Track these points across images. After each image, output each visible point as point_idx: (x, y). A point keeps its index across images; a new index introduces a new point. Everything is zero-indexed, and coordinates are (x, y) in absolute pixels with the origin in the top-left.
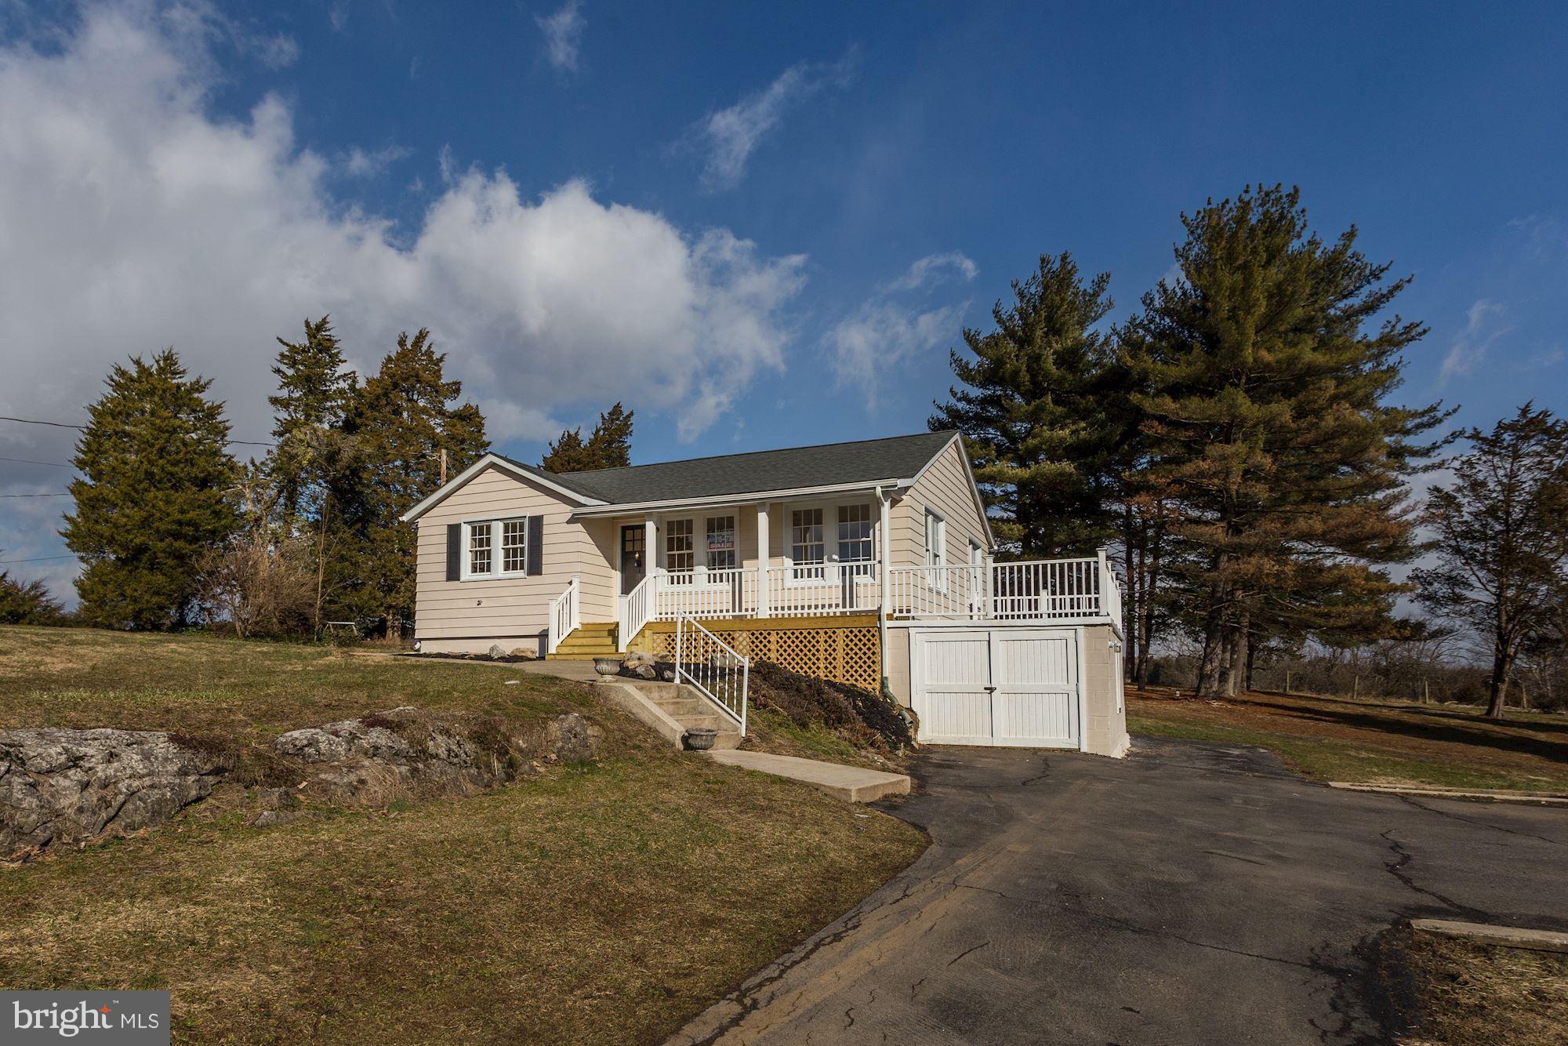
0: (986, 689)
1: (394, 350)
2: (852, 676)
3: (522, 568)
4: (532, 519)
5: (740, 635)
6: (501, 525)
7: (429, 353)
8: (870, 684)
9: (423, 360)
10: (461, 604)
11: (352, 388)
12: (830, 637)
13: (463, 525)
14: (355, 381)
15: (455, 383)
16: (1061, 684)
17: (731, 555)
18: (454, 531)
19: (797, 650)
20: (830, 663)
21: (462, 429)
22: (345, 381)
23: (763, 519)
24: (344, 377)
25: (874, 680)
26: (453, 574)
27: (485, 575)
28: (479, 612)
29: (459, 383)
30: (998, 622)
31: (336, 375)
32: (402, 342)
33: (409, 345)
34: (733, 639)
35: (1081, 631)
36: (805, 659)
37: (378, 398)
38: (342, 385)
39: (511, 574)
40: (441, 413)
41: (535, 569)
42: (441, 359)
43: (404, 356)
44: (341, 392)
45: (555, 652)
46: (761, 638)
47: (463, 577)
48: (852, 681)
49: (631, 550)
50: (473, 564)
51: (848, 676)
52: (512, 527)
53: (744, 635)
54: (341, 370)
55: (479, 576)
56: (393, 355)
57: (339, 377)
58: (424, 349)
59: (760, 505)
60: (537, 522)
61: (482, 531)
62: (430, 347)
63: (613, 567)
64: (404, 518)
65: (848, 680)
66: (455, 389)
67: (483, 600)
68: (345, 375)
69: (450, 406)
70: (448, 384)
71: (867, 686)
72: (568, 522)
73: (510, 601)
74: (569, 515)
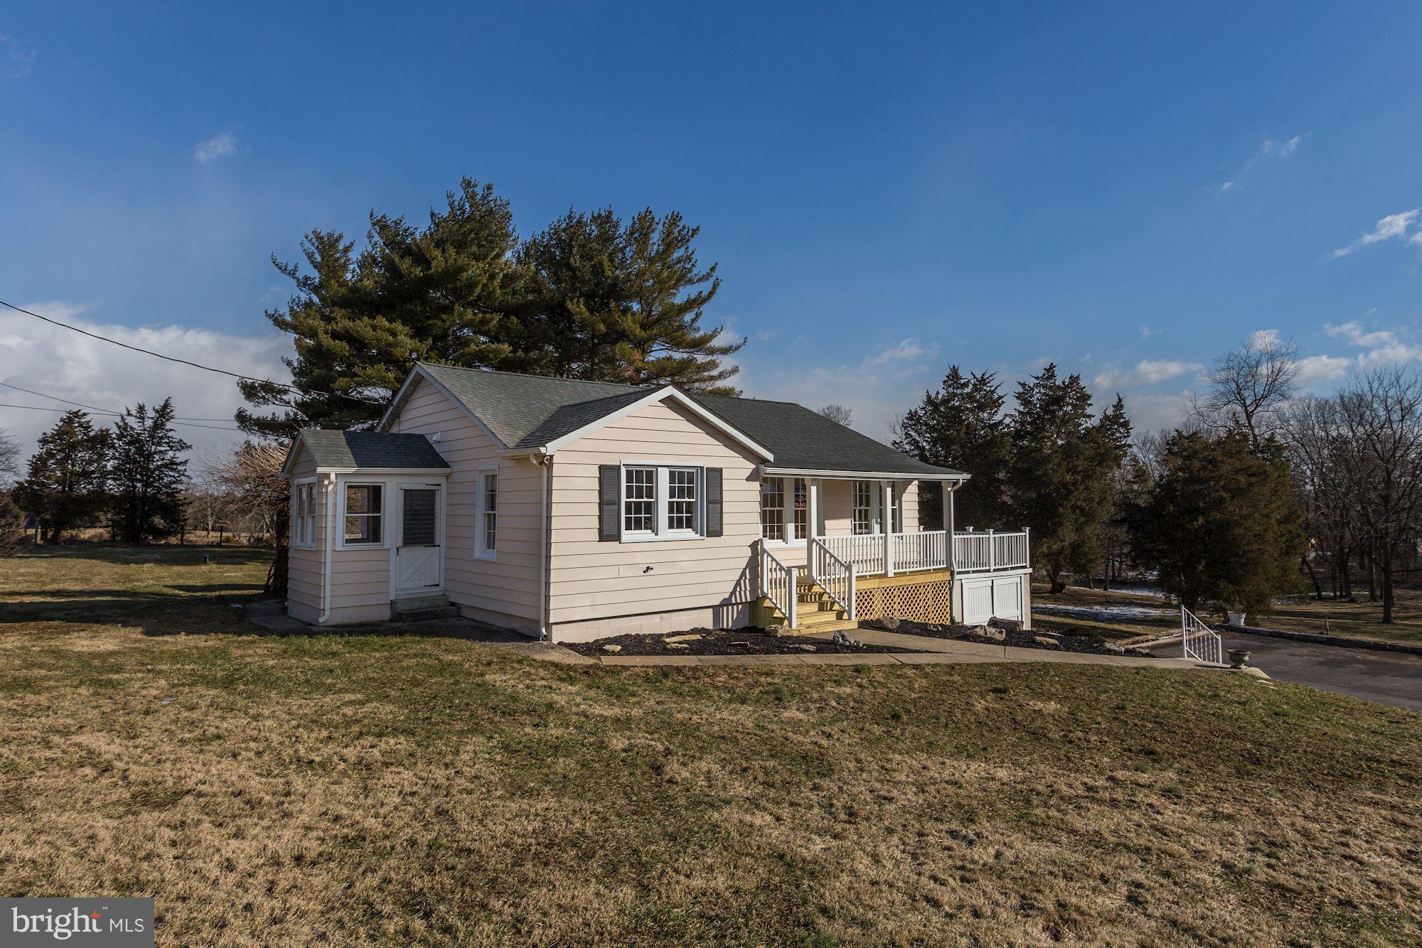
2: (937, 618)
4: (710, 471)
5: (877, 592)
6: (667, 473)
10: (622, 571)
13: (619, 466)
18: (606, 474)
19: (910, 601)
20: (927, 610)
25: (947, 619)
26: (608, 531)
28: (649, 580)
30: (996, 574)
34: (873, 596)
35: (1023, 577)
36: (914, 608)
39: (677, 533)
41: (714, 528)
46: (890, 594)
47: (624, 537)
50: (627, 519)
51: (935, 618)
53: (879, 592)
55: (636, 535)
60: (715, 477)
61: (640, 479)
67: (651, 566)
72: (748, 479)
73: (686, 566)
74: (749, 472)
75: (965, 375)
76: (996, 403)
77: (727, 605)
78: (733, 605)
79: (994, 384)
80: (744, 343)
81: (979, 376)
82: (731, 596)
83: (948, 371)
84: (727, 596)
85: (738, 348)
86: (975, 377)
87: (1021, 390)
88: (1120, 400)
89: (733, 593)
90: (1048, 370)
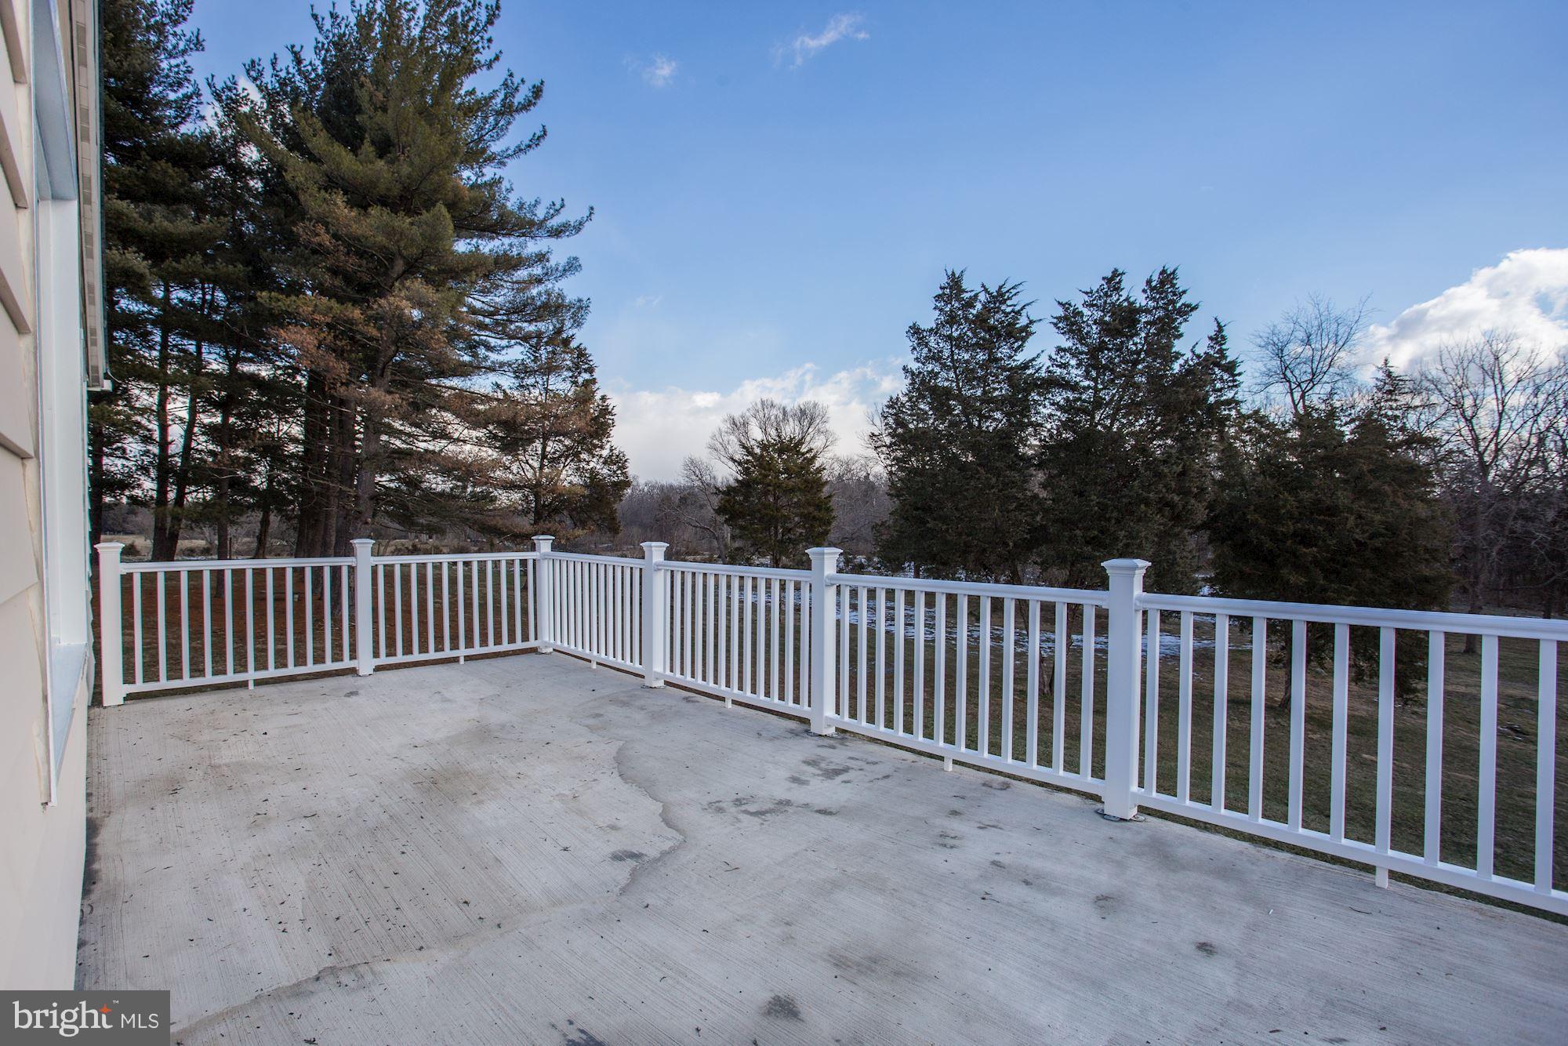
75: (970, 284)
76: (1018, 334)
79: (1017, 301)
80: (589, 218)
81: (993, 290)
83: (944, 281)
85: (578, 227)
86: (986, 290)
87: (1060, 312)
88: (1220, 328)
90: (1109, 280)
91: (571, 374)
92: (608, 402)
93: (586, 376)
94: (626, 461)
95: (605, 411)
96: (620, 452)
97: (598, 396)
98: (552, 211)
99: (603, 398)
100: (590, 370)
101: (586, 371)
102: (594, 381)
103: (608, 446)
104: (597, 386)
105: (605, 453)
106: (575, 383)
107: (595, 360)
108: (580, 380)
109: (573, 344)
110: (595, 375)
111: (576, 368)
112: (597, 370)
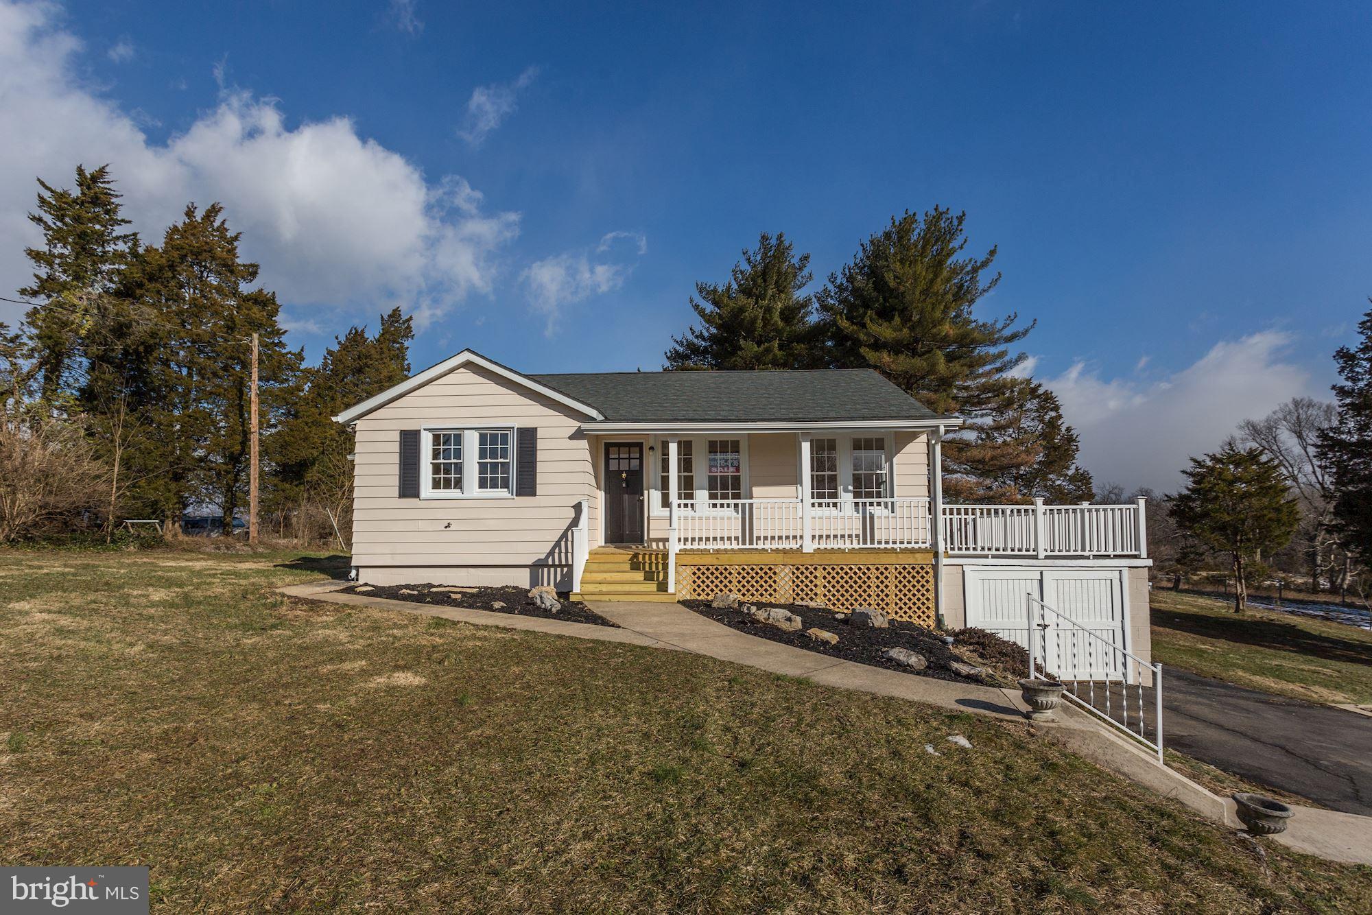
0: (1038, 625)
1: (181, 221)
2: (905, 613)
3: (505, 485)
4: (522, 431)
5: (783, 570)
6: (476, 435)
7: (222, 229)
8: (924, 620)
9: (215, 236)
10: (422, 525)
11: (134, 253)
12: (882, 573)
13: (422, 430)
14: (136, 244)
15: (252, 265)
16: (1107, 623)
17: (736, 480)
18: (409, 440)
19: (847, 586)
20: (883, 600)
21: (256, 313)
22: (125, 243)
23: (806, 447)
24: (124, 238)
25: (928, 617)
26: (409, 488)
27: (453, 493)
28: (448, 535)
29: (257, 266)
30: (1049, 562)
31: (114, 234)
32: (190, 213)
33: (199, 215)
34: (775, 573)
35: (1125, 572)
36: (856, 595)
37: (161, 268)
38: (122, 247)
39: (489, 493)
40: (235, 293)
41: (527, 486)
42: (236, 238)
43: (191, 227)
44: (120, 256)
45: (579, 591)
46: (807, 573)
47: (423, 494)
48: (906, 618)
49: (616, 468)
50: (434, 479)
51: (901, 613)
52: (491, 440)
53: (787, 570)
54: (119, 231)
55: (442, 493)
56: (180, 225)
57: (118, 238)
58: (216, 224)
59: (806, 435)
60: (528, 437)
61: (447, 442)
62: (223, 223)
63: (598, 488)
64: (341, 418)
65: (901, 616)
66: (252, 272)
67: (451, 522)
68: (126, 236)
69: (245, 288)
70: (244, 266)
71: (922, 623)
72: (571, 438)
73: (492, 524)
74: (573, 430)
77: (543, 566)
78: (549, 566)
80: (1034, 326)
82: (547, 557)
84: (543, 556)
85: (1025, 333)
89: (551, 553)
91: (1038, 415)
92: (1072, 432)
93: (1053, 414)
94: (1090, 478)
95: (1070, 439)
96: (1085, 471)
97: (1063, 429)
98: (1008, 322)
99: (1069, 429)
100: (1056, 408)
101: (1052, 410)
102: (1060, 416)
103: (1073, 467)
104: (1062, 420)
105: (1070, 473)
106: (1042, 421)
107: (1060, 401)
108: (1047, 417)
109: (1041, 391)
110: (1061, 412)
111: (1042, 409)
112: (1062, 408)
